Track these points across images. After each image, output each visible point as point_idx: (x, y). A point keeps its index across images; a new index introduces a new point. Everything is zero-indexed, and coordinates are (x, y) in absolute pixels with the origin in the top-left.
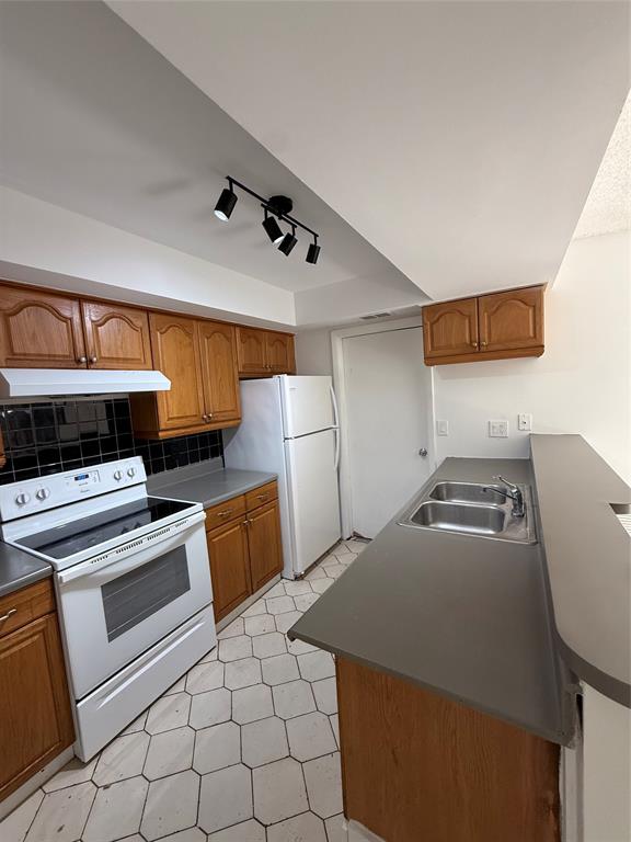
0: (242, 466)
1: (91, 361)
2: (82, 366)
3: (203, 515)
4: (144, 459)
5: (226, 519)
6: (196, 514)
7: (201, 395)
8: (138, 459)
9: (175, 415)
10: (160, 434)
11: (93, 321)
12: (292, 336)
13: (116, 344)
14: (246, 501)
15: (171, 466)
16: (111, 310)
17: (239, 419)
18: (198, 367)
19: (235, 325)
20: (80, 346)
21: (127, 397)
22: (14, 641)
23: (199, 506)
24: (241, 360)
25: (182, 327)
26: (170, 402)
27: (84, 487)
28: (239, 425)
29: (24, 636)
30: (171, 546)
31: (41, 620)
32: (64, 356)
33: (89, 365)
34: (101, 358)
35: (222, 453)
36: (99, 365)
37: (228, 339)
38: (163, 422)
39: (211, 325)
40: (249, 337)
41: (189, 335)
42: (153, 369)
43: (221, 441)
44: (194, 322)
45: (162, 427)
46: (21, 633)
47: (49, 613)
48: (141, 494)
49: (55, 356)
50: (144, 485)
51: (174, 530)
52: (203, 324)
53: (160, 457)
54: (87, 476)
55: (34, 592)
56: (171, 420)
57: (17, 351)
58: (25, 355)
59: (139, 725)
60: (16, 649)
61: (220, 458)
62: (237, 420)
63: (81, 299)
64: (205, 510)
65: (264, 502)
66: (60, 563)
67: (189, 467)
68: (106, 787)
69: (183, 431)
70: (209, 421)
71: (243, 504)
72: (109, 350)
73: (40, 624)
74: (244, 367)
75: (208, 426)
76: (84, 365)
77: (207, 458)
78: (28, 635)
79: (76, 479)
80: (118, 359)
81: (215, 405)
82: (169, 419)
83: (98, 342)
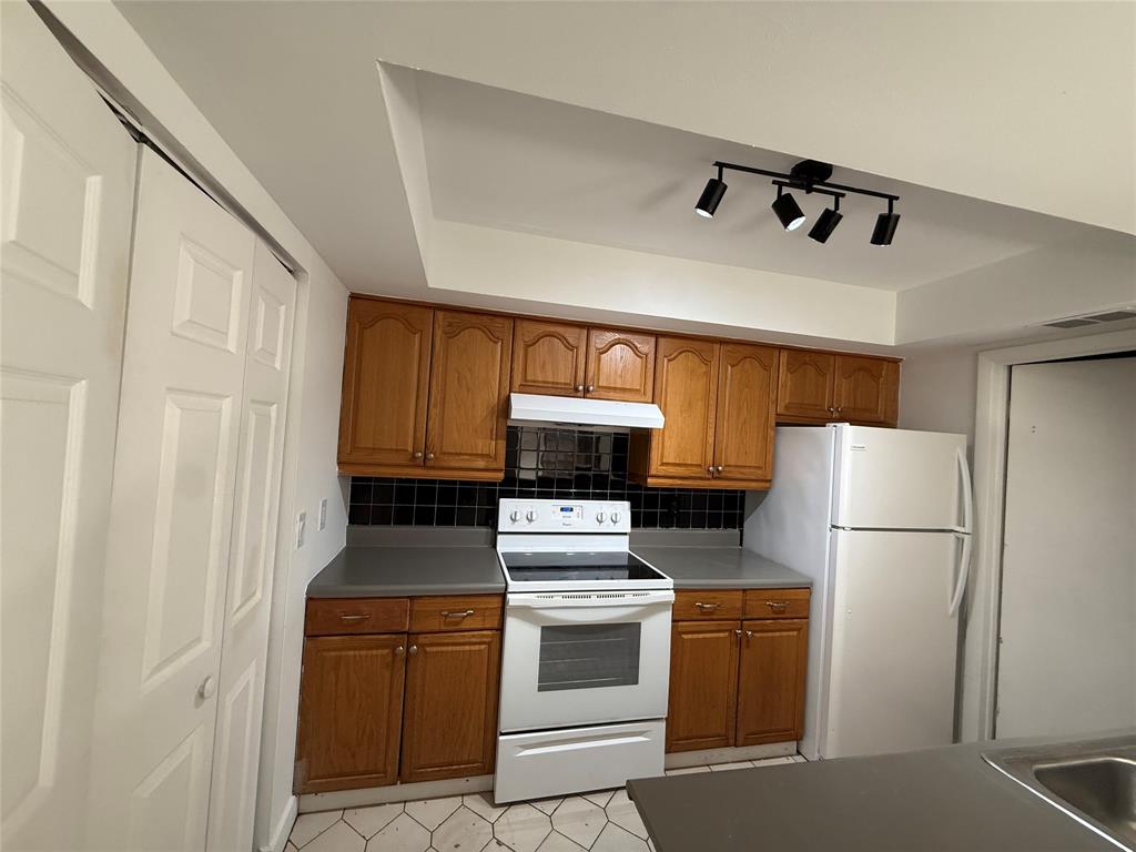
0: (764, 551)
1: (588, 391)
2: (579, 394)
3: (670, 596)
4: (632, 507)
5: (707, 615)
6: (662, 590)
7: (711, 440)
8: (626, 504)
9: (671, 461)
10: (649, 480)
11: (597, 349)
12: (895, 362)
13: (616, 373)
14: (744, 602)
15: (666, 524)
16: (617, 336)
17: (770, 481)
18: (713, 402)
19: (781, 348)
20: (581, 374)
21: (628, 431)
22: (467, 640)
23: (669, 582)
24: (785, 399)
25: (698, 353)
26: (667, 444)
27: (567, 521)
28: (769, 488)
29: (474, 640)
30: (622, 618)
31: (489, 632)
32: (565, 384)
33: (586, 394)
34: (599, 387)
35: (741, 526)
36: (595, 394)
37: (766, 368)
38: (655, 466)
39: (740, 348)
40: (805, 363)
41: (706, 362)
42: (653, 403)
43: (742, 508)
44: (717, 346)
45: (653, 472)
46: (473, 636)
47: (497, 630)
48: (621, 546)
49: (557, 383)
50: (627, 537)
51: (629, 599)
52: (730, 347)
53: (655, 509)
54: (572, 510)
55: (489, 603)
56: (666, 466)
57: (529, 378)
58: (534, 381)
59: (549, 807)
60: (467, 648)
61: (737, 531)
62: (768, 482)
63: (589, 327)
64: (676, 590)
65: (779, 614)
66: (513, 585)
67: (690, 531)
68: (499, 843)
69: (679, 482)
70: (717, 476)
71: (739, 605)
72: (607, 379)
73: (487, 636)
74: (786, 407)
75: (713, 482)
76: (581, 394)
77: (718, 526)
78: (478, 640)
79: (562, 510)
80: (615, 388)
81: (731, 456)
82: (663, 464)
83: (599, 369)
